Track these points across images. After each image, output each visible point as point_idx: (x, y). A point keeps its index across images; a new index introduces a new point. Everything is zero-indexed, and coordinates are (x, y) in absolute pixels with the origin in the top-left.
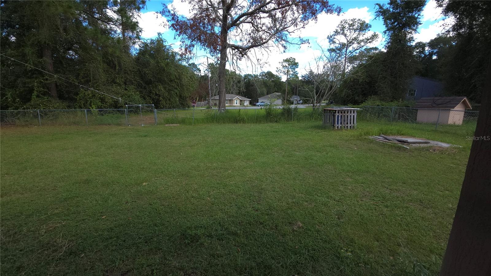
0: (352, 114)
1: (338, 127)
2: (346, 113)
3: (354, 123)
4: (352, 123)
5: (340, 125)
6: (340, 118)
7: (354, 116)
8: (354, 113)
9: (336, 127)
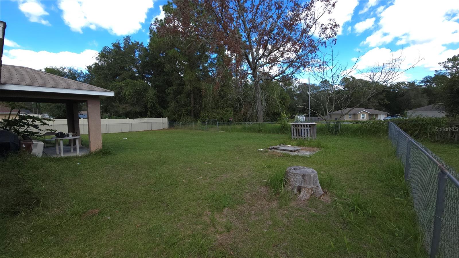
0: (306, 128)
1: (294, 138)
2: (300, 126)
3: (307, 136)
4: (306, 136)
5: (295, 137)
6: (295, 131)
7: (307, 129)
8: (307, 127)
9: (293, 138)
